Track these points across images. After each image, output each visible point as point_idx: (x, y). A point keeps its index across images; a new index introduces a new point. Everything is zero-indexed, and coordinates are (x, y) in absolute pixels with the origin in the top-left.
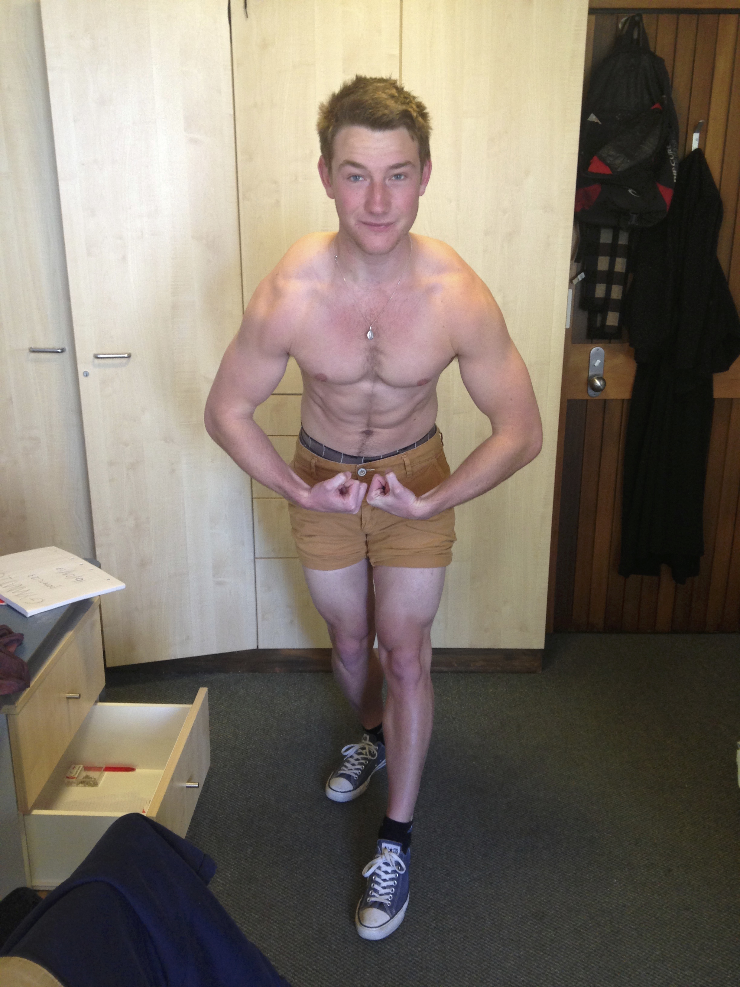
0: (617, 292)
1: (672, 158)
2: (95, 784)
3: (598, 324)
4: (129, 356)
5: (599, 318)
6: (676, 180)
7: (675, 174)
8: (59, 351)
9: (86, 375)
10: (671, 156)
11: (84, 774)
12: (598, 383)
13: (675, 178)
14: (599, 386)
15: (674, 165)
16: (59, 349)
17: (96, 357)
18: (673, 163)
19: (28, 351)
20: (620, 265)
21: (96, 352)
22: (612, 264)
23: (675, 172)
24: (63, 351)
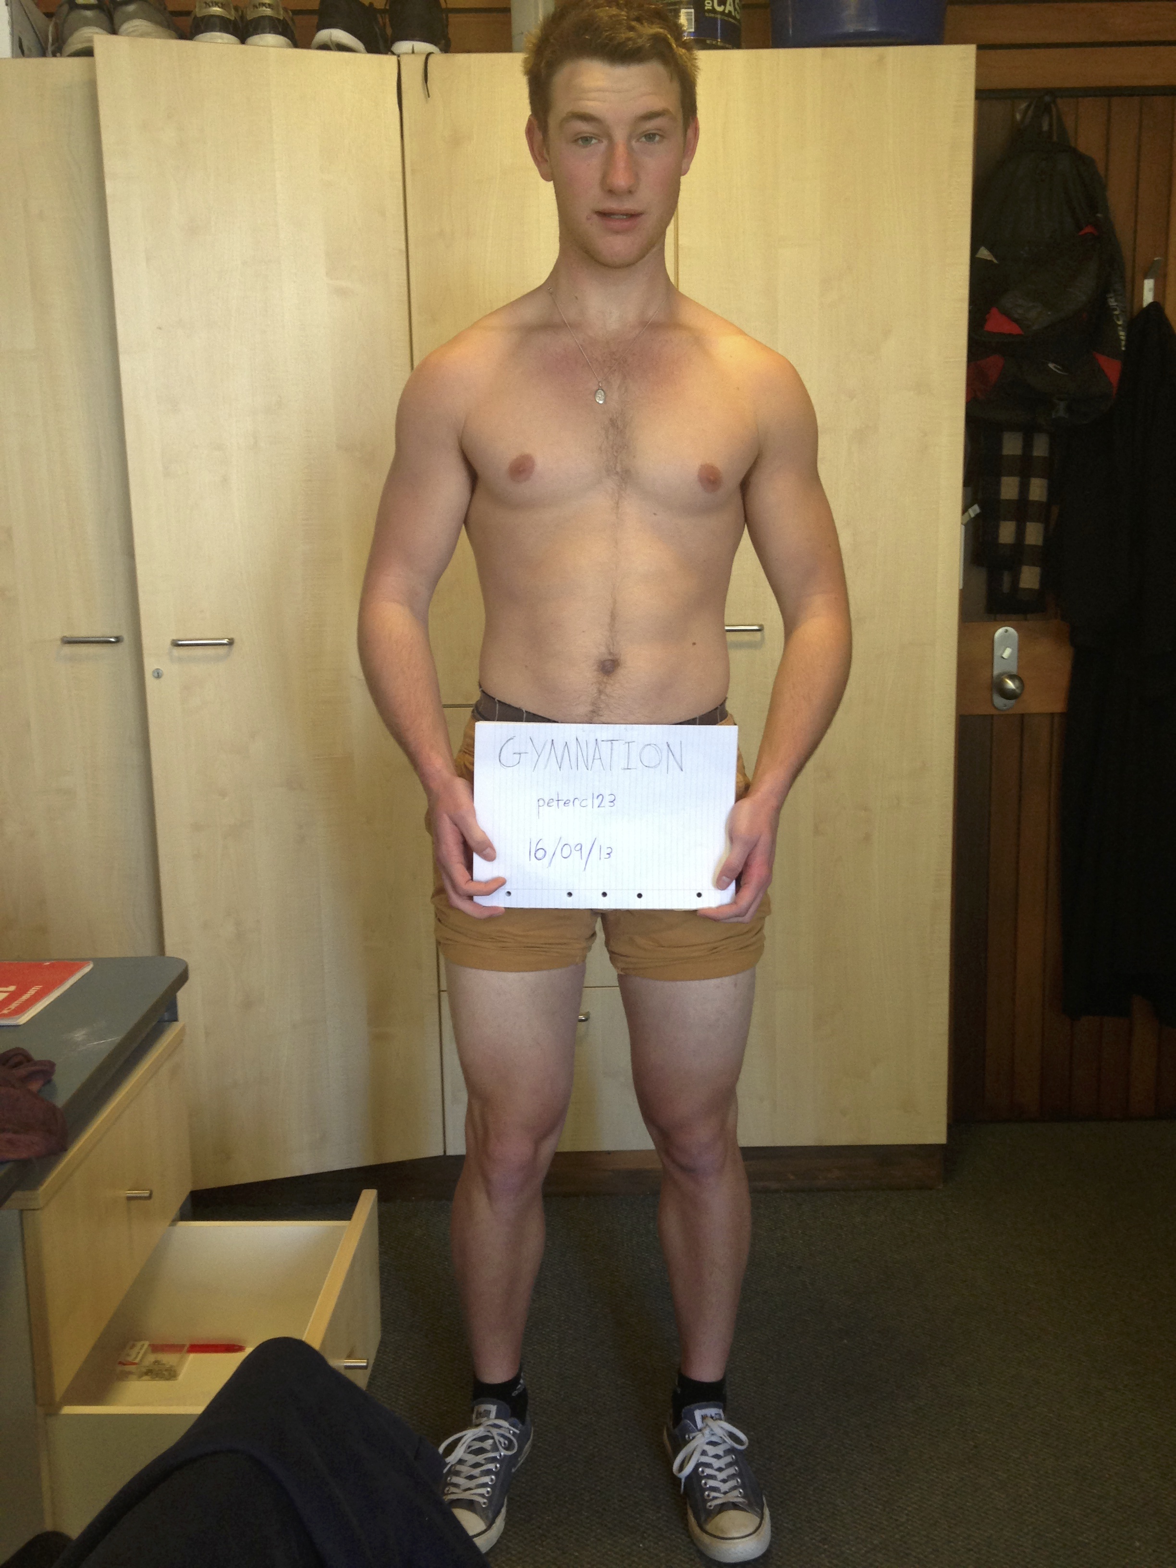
0: (1034, 534)
1: (1116, 313)
2: (170, 1374)
3: (1006, 586)
4: (231, 643)
5: (1007, 578)
6: (1126, 346)
7: (1123, 338)
8: (113, 640)
9: (158, 675)
10: (1116, 310)
11: (151, 1358)
12: (1010, 684)
13: (1123, 343)
14: (1013, 690)
15: (1120, 323)
16: (111, 638)
17: (176, 644)
18: (1119, 320)
19: (59, 643)
20: (1038, 490)
21: (175, 638)
22: (1024, 488)
23: (1122, 334)
24: (118, 640)
